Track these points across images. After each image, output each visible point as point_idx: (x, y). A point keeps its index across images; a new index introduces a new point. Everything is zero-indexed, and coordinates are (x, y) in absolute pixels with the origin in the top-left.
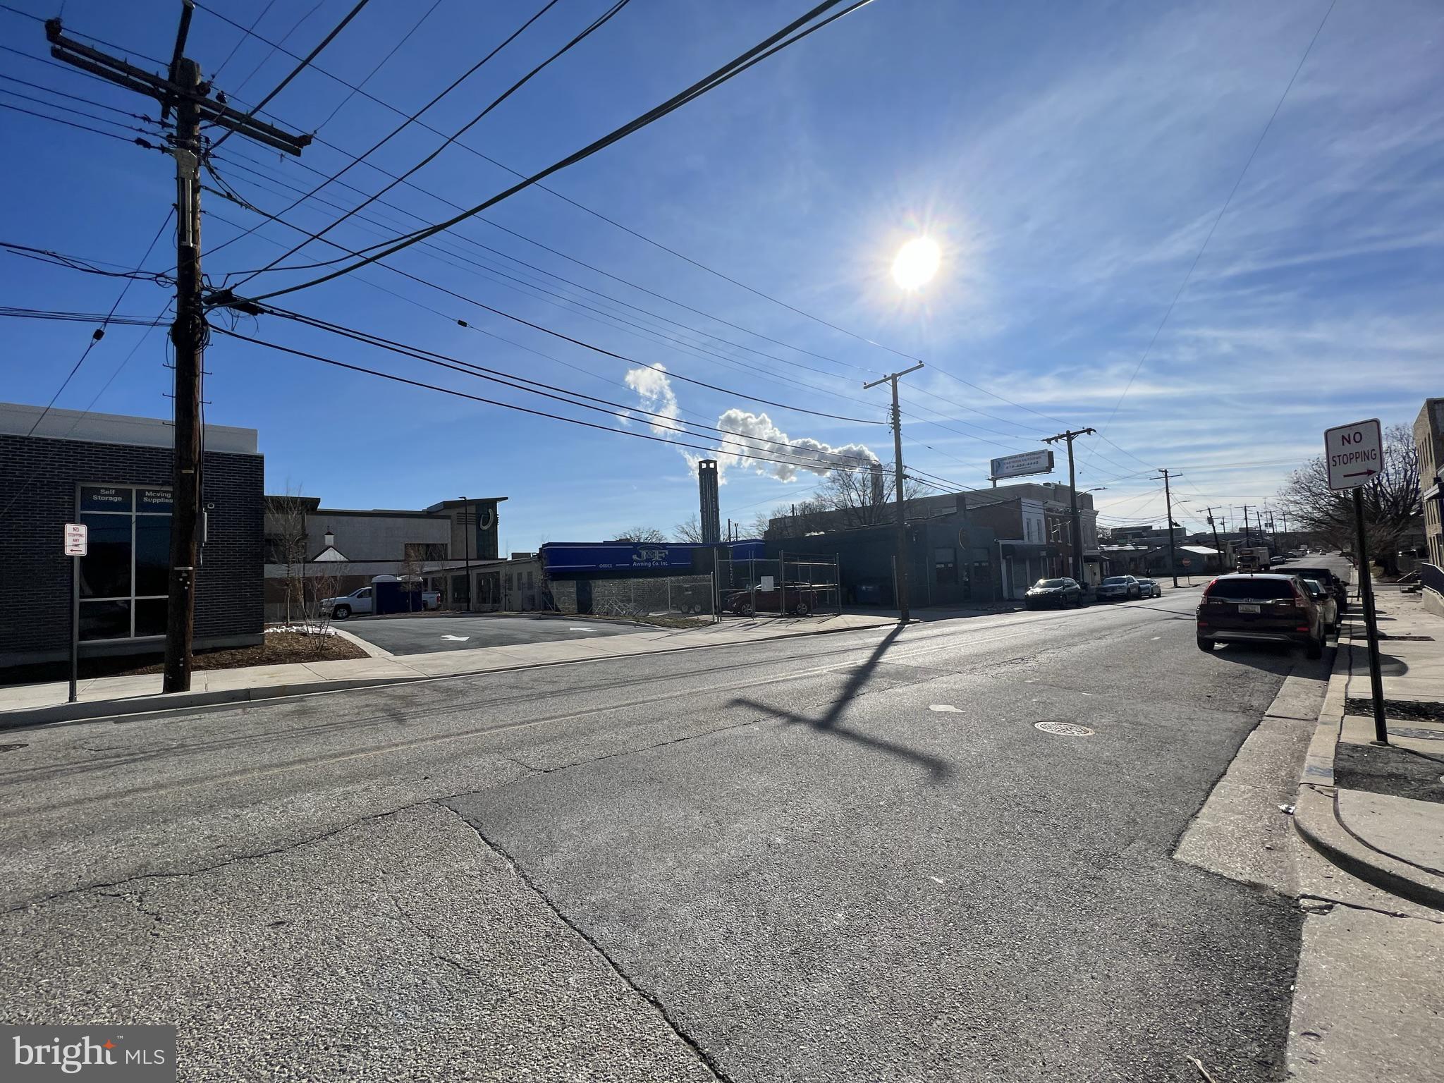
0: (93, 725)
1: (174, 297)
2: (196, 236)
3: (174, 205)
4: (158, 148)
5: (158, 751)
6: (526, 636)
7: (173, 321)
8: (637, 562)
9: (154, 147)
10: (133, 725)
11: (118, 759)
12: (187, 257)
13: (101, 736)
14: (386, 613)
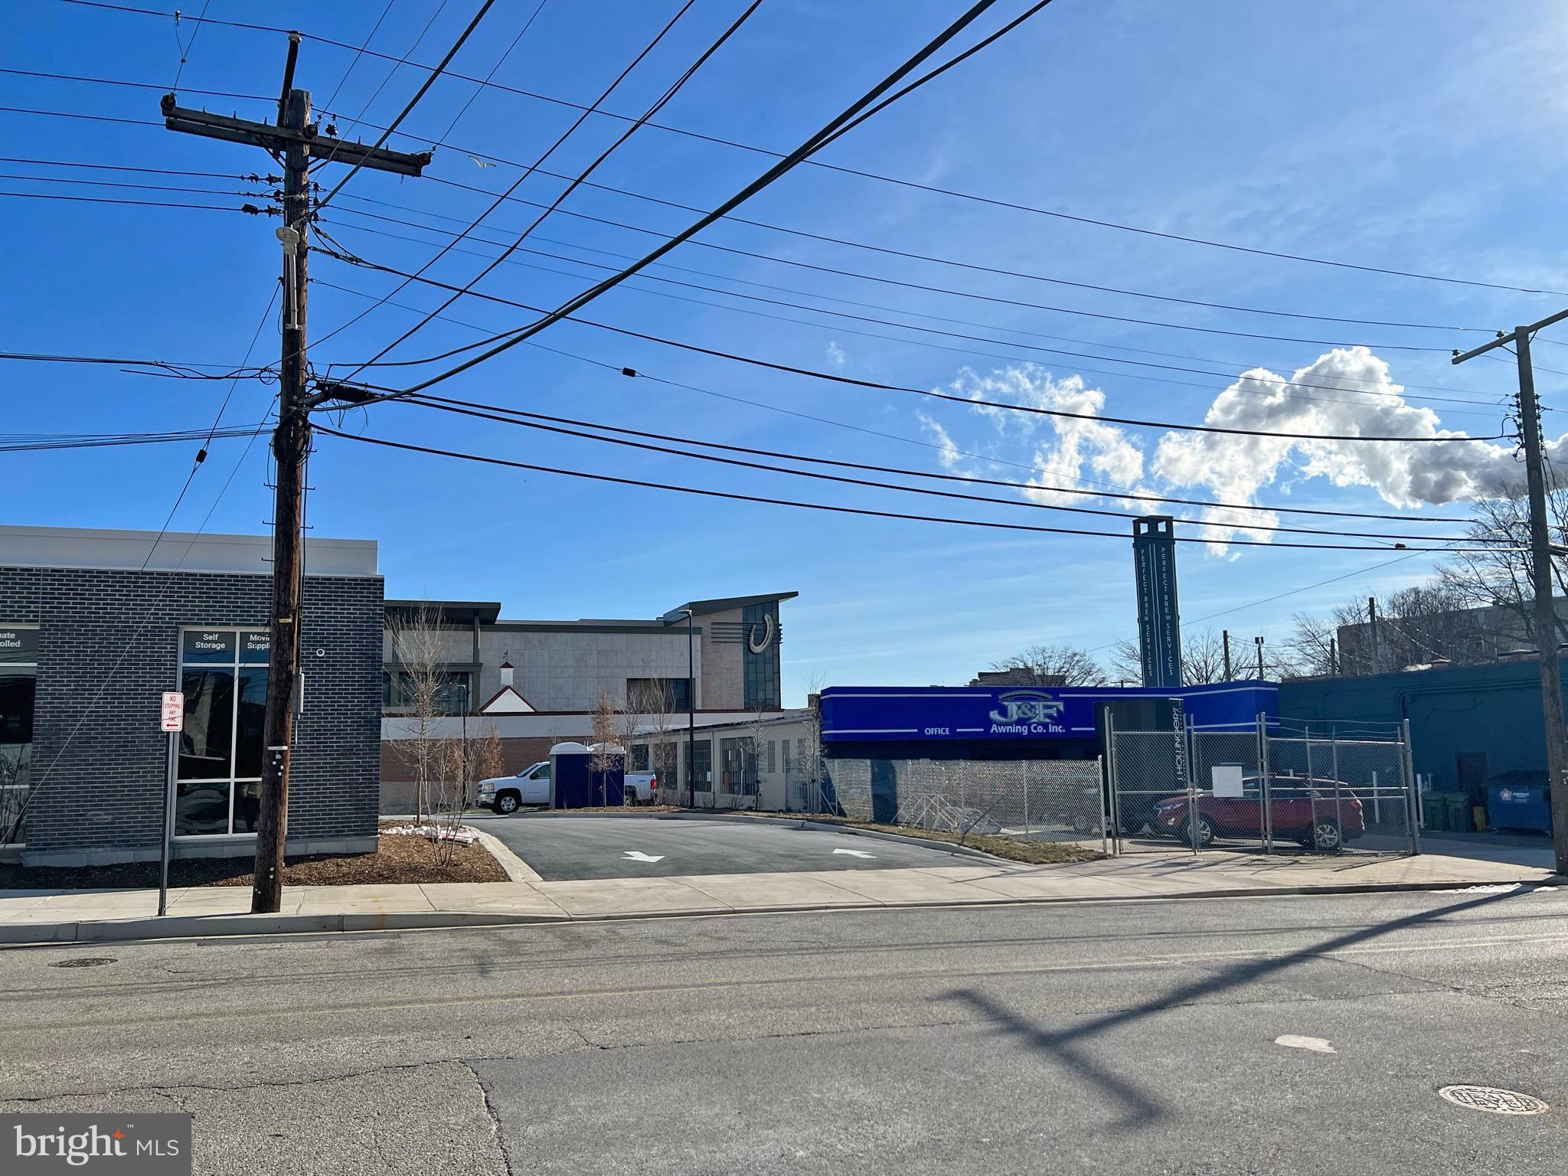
0: (178, 946)
1: (277, 396)
2: (302, 314)
3: (280, 278)
4: (266, 211)
5: (228, 979)
6: (750, 859)
7: (276, 426)
8: (999, 724)
9: (261, 211)
10: (214, 948)
11: (190, 983)
12: (292, 341)
13: (181, 958)
14: (569, 807)
